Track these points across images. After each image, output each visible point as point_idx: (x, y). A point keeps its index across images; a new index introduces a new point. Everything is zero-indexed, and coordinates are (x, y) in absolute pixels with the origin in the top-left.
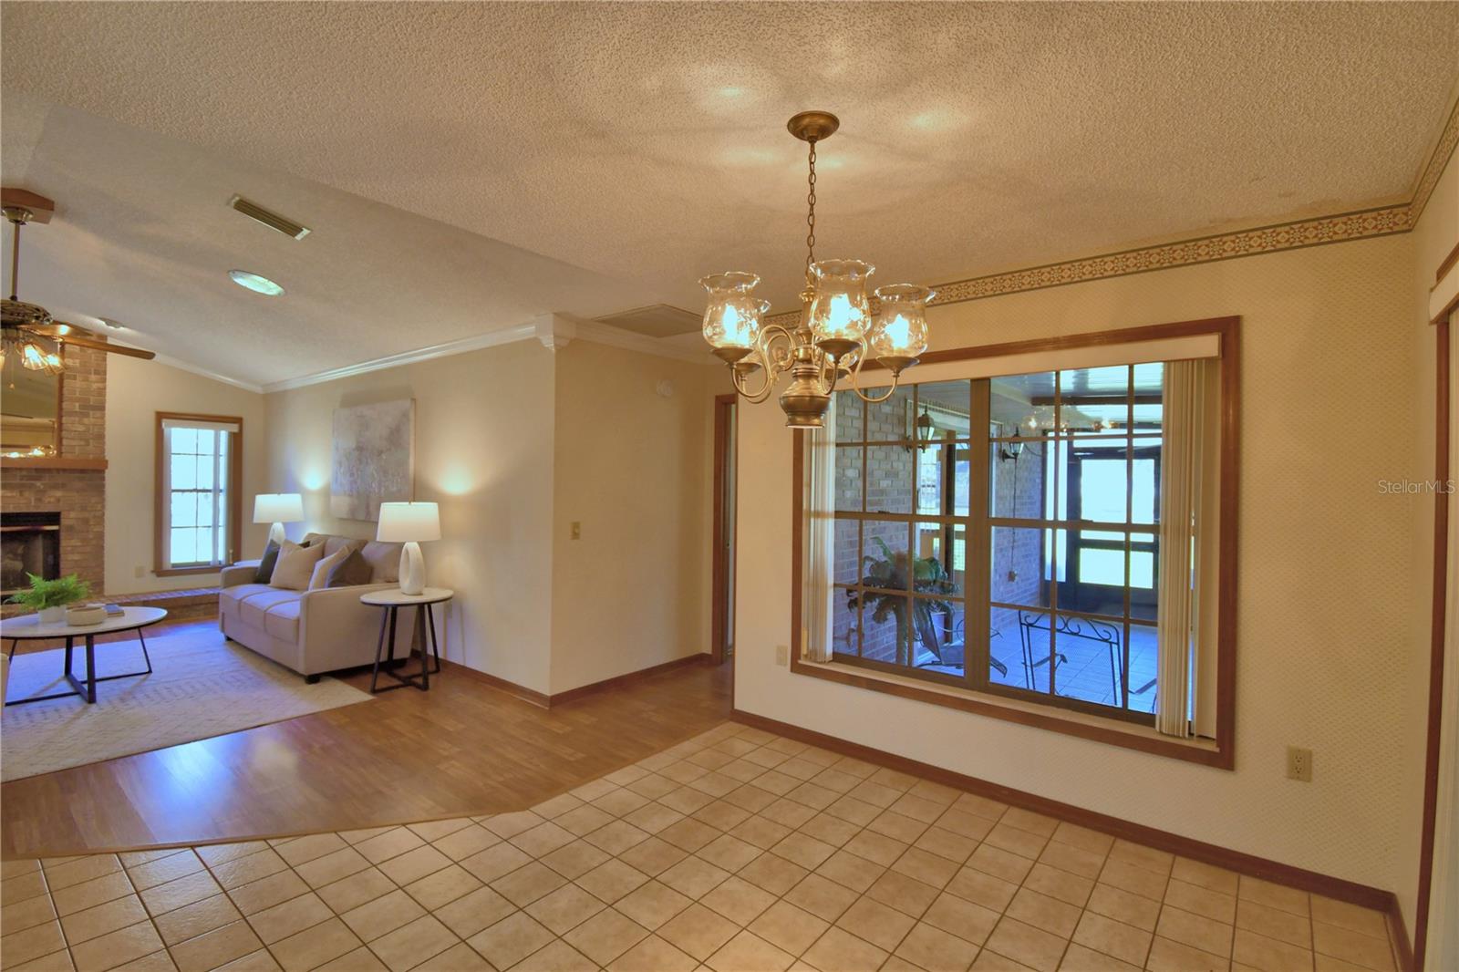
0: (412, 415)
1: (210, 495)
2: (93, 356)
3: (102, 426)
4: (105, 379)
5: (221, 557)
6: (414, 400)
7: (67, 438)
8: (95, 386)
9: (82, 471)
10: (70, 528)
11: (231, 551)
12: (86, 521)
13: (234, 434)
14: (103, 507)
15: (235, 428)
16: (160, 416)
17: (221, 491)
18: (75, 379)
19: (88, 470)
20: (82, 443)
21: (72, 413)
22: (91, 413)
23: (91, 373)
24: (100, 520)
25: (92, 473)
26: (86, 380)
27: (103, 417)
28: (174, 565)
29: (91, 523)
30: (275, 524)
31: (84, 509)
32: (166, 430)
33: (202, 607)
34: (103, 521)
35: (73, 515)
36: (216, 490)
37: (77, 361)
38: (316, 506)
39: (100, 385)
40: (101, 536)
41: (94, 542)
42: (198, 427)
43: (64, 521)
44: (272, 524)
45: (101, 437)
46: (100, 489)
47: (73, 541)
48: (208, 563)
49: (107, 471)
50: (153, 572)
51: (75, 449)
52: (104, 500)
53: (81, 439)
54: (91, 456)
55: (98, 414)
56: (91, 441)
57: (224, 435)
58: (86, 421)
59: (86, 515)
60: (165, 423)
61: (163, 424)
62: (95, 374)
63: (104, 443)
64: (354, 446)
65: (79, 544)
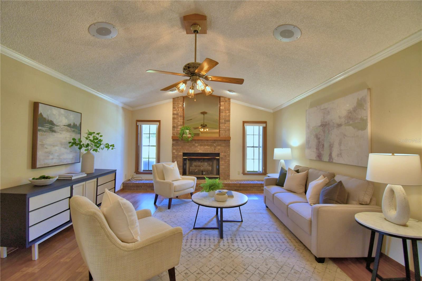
0: (368, 99)
1: (258, 148)
2: (227, 105)
3: (229, 126)
4: (230, 112)
5: (261, 170)
6: (369, 89)
7: (221, 131)
8: (228, 114)
9: (225, 140)
10: (222, 158)
11: (264, 168)
12: (226, 156)
13: (264, 127)
14: (230, 152)
15: (264, 125)
16: (244, 122)
17: (261, 147)
18: (223, 113)
19: (226, 140)
20: (225, 132)
21: (222, 123)
22: (227, 122)
23: (226, 111)
24: (229, 155)
25: (227, 141)
26: (226, 113)
27: (229, 124)
28: (248, 172)
29: (227, 157)
30: (281, 160)
31: (225, 152)
32: (245, 127)
33: (256, 188)
34: (230, 156)
35: (222, 154)
36: (259, 147)
37: (223, 107)
38: (297, 153)
39: (229, 114)
40: (229, 161)
41: (227, 163)
42: (254, 126)
43: (221, 156)
44: (280, 160)
45: (229, 130)
46: (229, 146)
47: (222, 162)
48: (257, 172)
49: (231, 140)
50: (242, 173)
51: (223, 134)
52: (230, 150)
53: (224, 131)
54: (227, 136)
55: (228, 123)
56: (227, 131)
57: (261, 128)
58: (226, 125)
59: (226, 154)
60: (245, 124)
61: (245, 125)
62: (228, 111)
63: (230, 132)
64: (320, 124)
65: (224, 163)
